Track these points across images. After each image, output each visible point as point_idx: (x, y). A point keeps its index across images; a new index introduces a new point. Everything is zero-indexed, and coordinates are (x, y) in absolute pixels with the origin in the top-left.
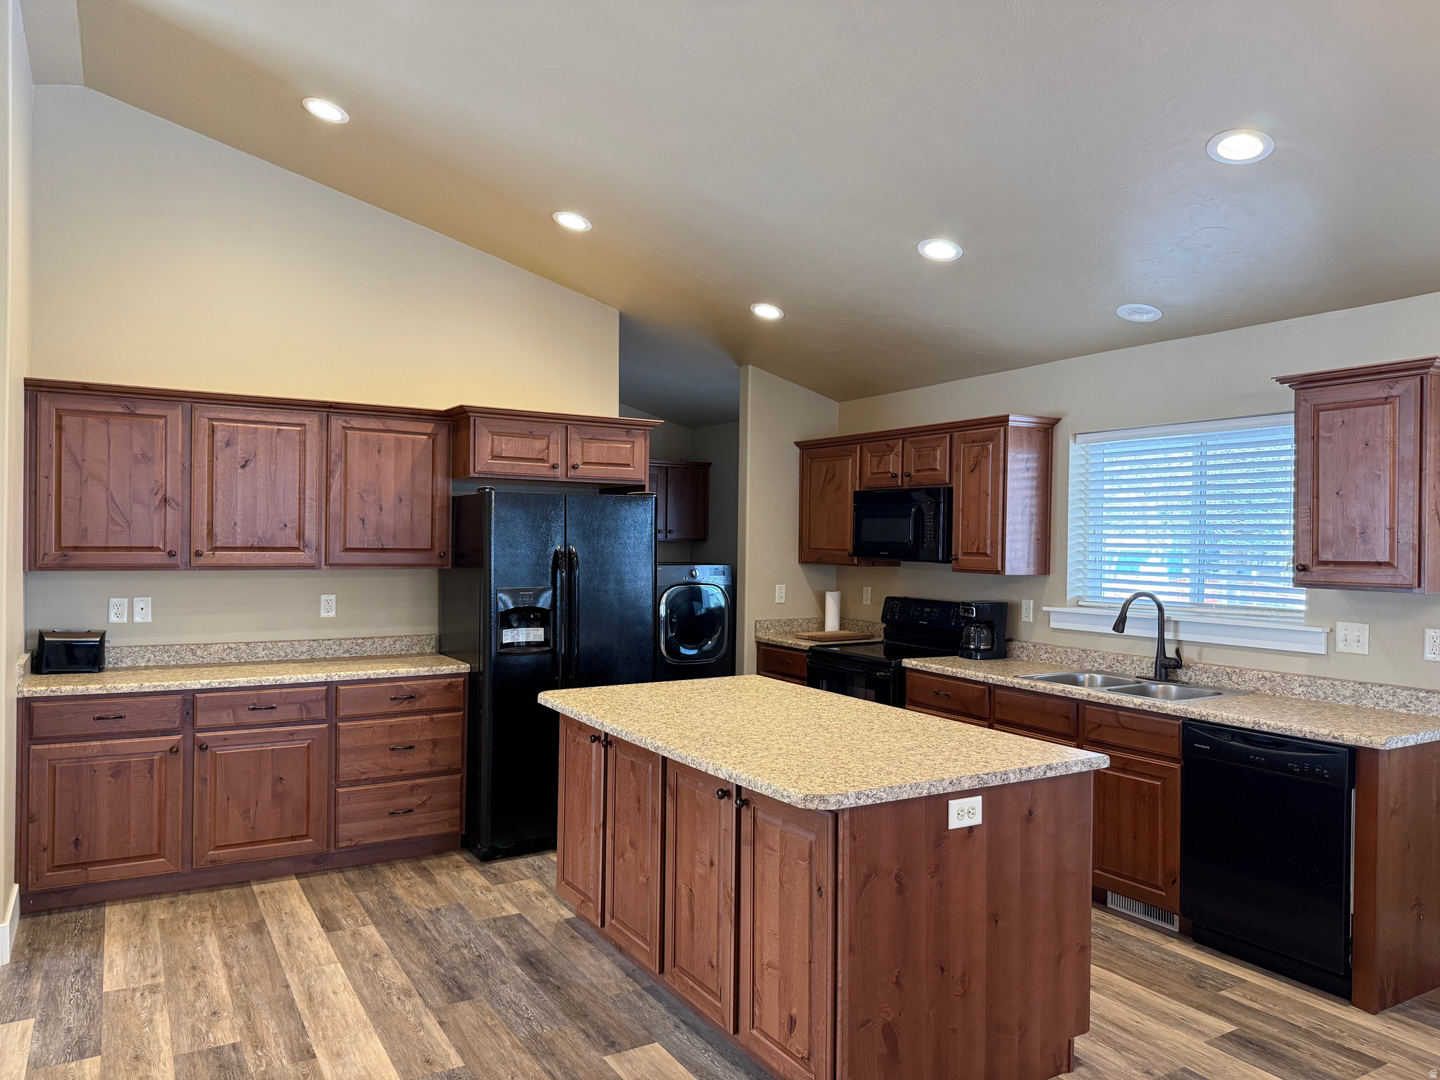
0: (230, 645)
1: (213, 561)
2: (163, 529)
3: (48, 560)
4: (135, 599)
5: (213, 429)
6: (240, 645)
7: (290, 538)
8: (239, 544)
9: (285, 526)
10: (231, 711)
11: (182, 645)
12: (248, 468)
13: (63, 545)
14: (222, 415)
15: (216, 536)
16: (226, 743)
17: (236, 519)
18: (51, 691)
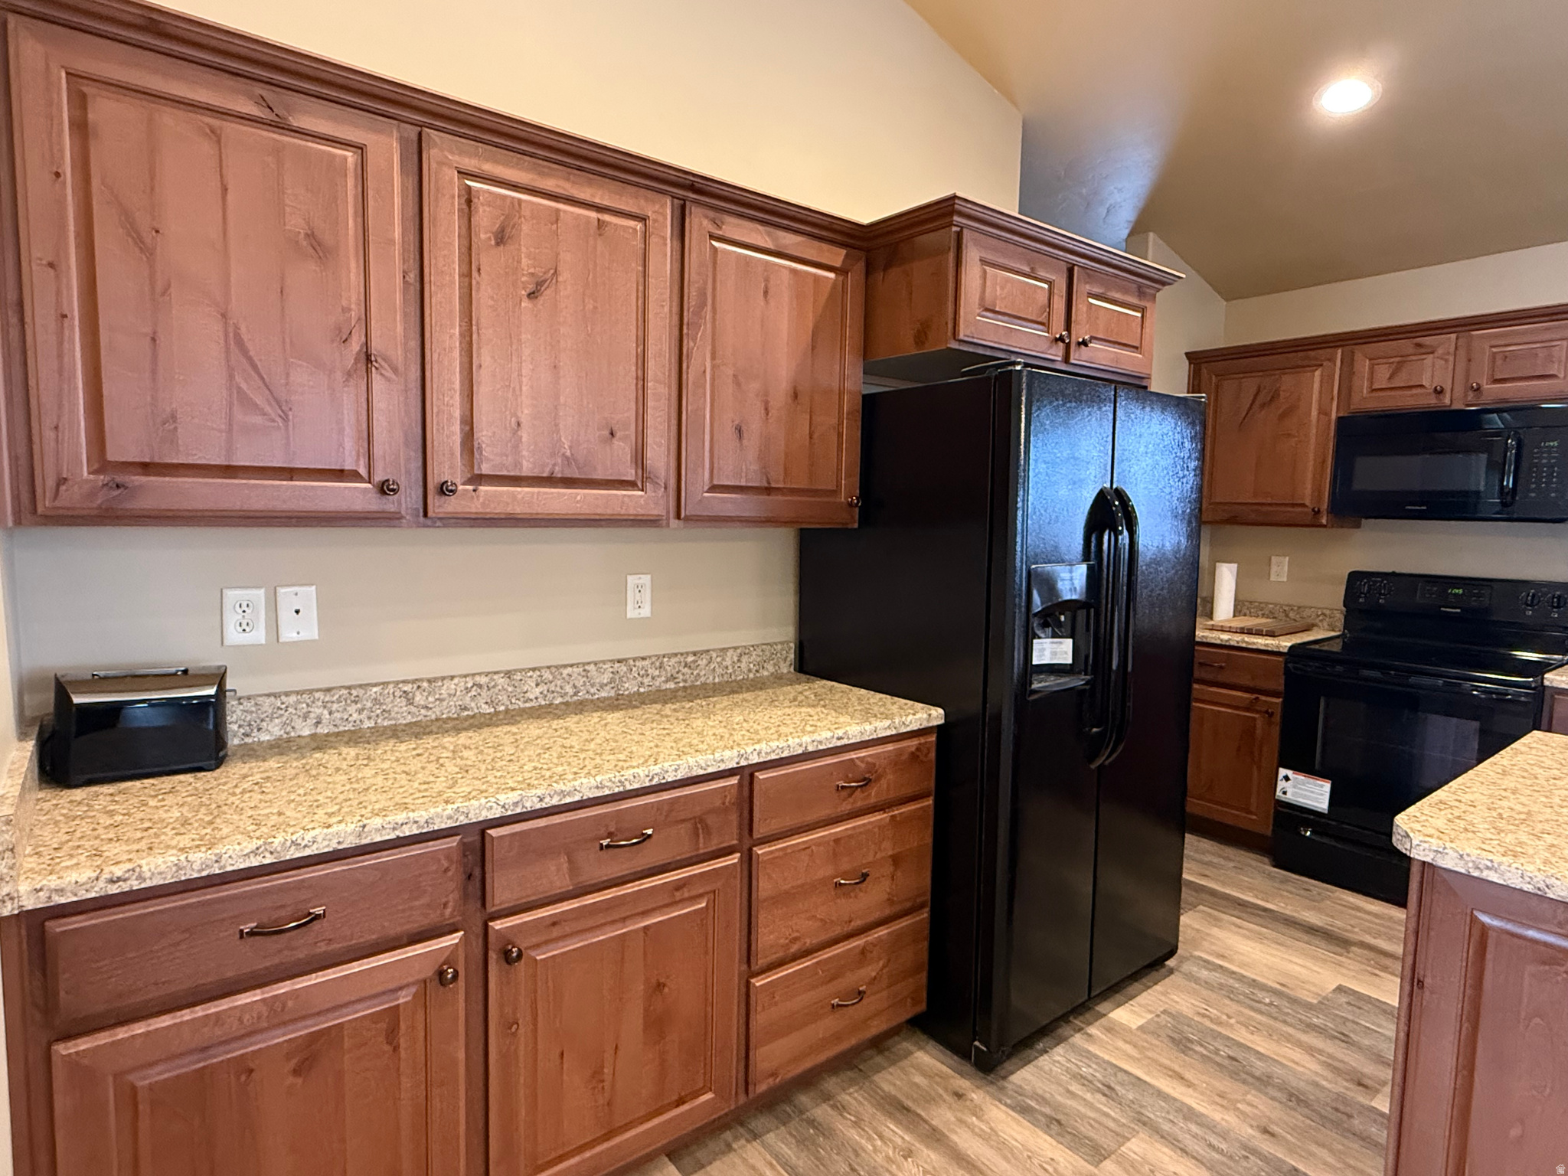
0: (477, 679)
1: (475, 507)
2: (365, 426)
3: (71, 497)
4: (281, 591)
5: (469, 199)
6: (496, 677)
7: (618, 460)
8: (527, 469)
9: (612, 434)
10: (563, 859)
11: (385, 684)
12: (541, 300)
13: (111, 456)
14: (489, 168)
15: (480, 448)
16: (556, 932)
17: (519, 414)
18: (112, 881)
